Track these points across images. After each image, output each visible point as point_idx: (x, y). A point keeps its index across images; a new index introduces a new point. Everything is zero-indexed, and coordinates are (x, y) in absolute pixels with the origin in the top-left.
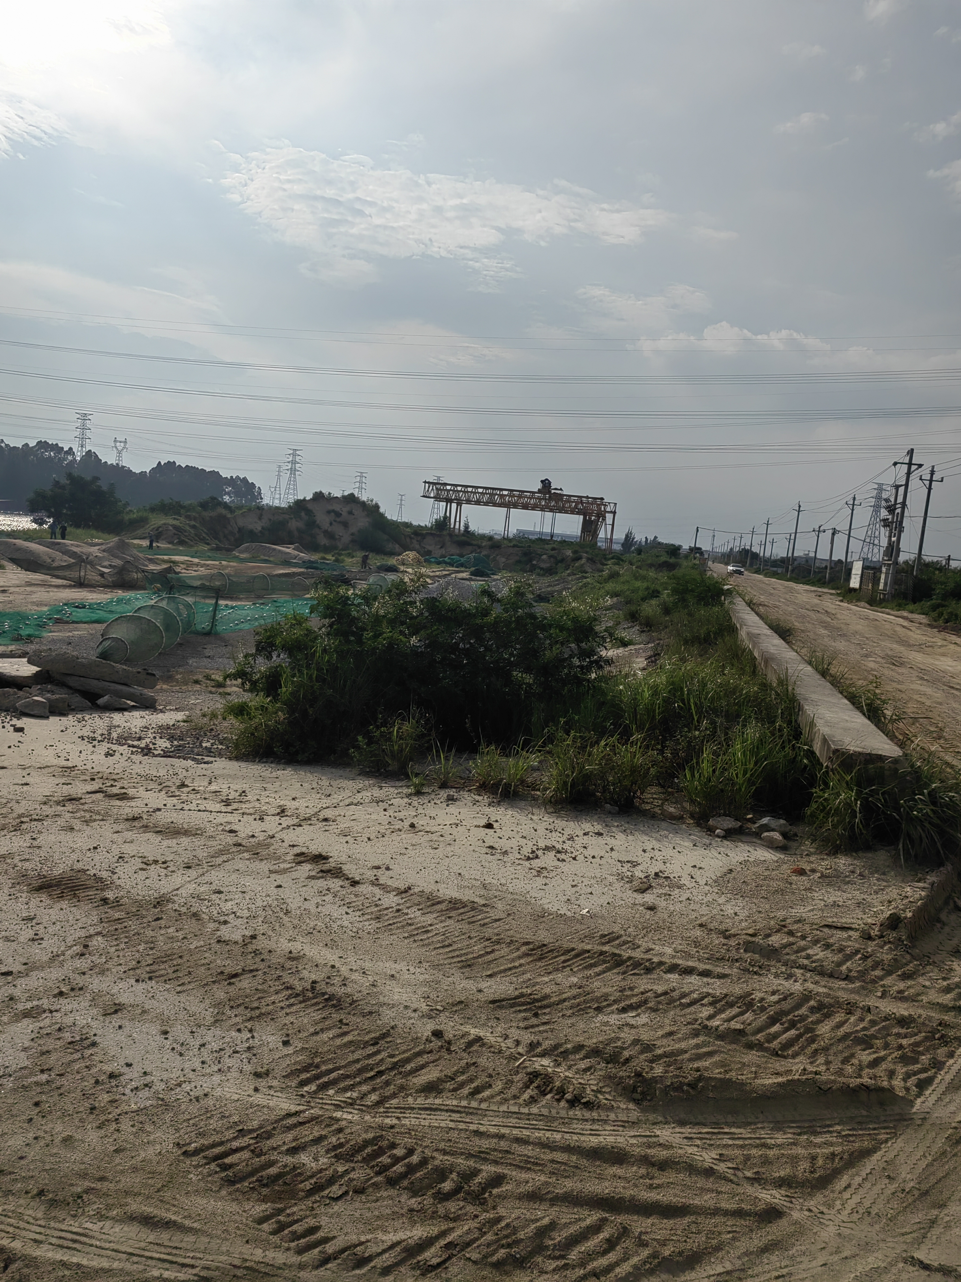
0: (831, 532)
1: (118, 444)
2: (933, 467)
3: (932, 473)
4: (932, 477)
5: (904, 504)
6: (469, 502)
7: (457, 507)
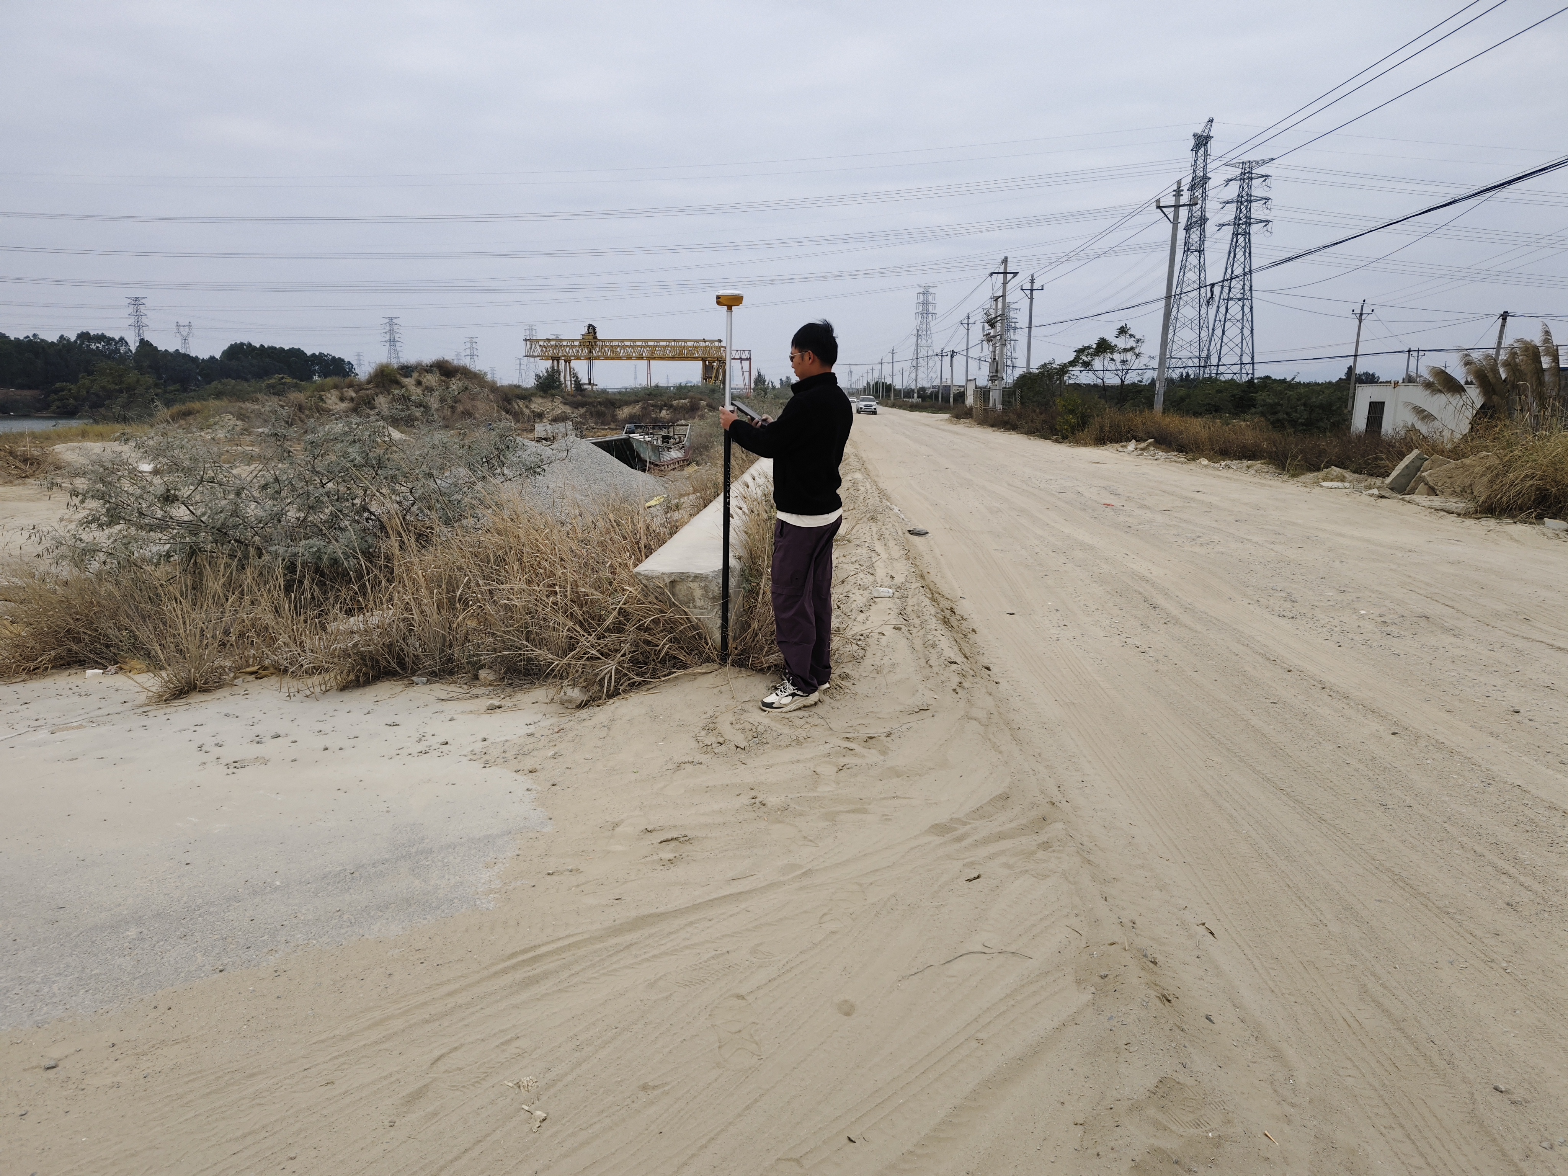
0: (950, 354)
1: (182, 329)
2: (1032, 275)
3: (1032, 281)
4: (1032, 286)
5: (1004, 315)
6: (577, 358)
7: (566, 365)
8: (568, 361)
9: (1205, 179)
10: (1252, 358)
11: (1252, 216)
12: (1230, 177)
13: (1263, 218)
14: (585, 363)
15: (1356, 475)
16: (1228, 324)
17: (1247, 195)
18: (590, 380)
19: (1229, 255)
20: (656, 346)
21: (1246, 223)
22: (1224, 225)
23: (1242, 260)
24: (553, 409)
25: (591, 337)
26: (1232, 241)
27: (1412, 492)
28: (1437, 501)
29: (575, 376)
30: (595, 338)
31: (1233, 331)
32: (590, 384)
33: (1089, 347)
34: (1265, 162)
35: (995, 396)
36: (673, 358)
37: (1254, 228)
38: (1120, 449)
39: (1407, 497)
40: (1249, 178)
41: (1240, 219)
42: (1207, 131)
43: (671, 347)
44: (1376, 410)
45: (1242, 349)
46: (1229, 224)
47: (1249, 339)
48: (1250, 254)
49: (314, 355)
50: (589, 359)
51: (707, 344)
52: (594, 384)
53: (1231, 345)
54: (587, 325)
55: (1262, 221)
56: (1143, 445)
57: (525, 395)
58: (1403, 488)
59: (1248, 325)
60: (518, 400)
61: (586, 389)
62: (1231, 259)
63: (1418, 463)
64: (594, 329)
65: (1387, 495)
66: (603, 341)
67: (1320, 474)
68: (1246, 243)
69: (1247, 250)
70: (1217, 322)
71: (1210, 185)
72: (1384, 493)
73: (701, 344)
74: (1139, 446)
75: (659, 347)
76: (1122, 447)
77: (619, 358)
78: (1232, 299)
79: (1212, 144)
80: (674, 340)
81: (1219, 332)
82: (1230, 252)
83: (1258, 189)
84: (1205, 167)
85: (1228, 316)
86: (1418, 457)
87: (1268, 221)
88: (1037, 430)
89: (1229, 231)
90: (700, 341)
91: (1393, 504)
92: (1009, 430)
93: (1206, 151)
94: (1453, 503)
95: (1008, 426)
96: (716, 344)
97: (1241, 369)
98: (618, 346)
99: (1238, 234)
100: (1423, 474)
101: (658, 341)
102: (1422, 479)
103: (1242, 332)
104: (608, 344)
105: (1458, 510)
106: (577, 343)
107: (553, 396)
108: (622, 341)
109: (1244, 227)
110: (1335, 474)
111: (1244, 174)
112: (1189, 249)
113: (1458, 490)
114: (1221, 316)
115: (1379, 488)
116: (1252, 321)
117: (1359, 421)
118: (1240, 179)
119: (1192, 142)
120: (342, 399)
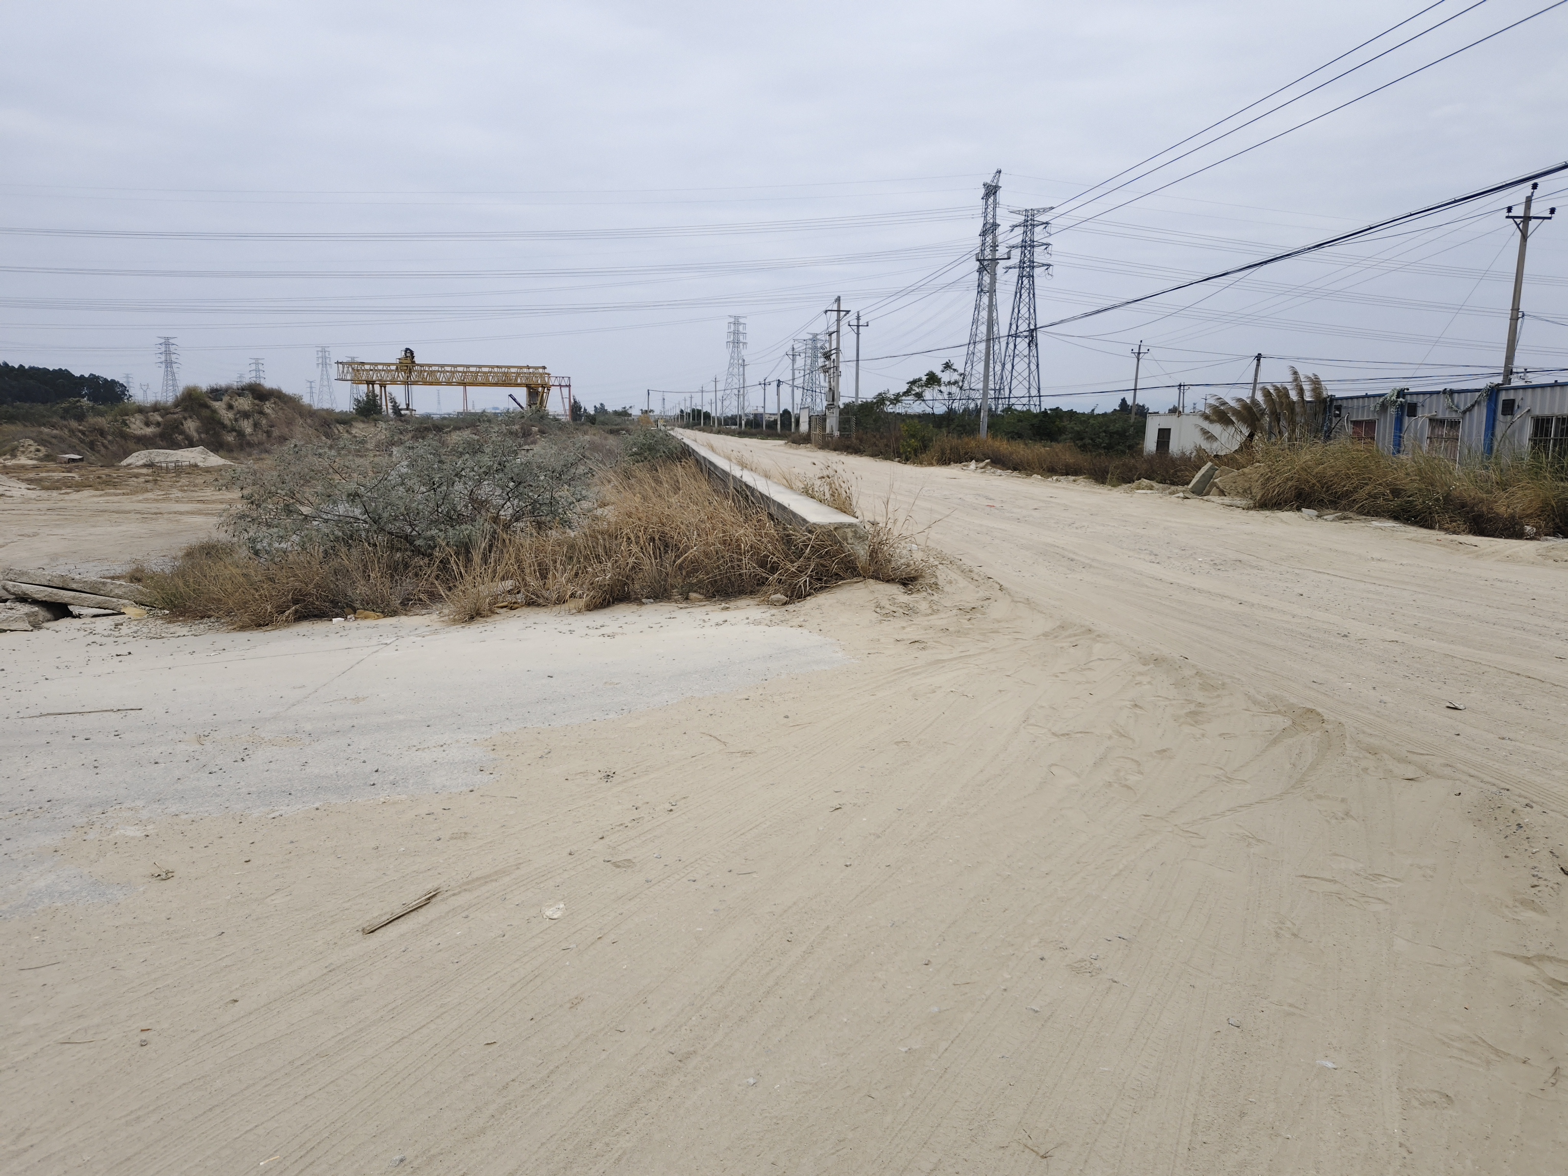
0: (775, 383)
2: (858, 312)
3: (858, 318)
4: (858, 322)
5: (837, 349)
6: (394, 382)
7: (381, 389)
8: (383, 385)
9: (995, 226)
10: (1039, 391)
11: (1035, 260)
12: (1015, 223)
13: (1045, 262)
14: (402, 387)
15: (1161, 485)
16: (1017, 360)
17: (1031, 240)
18: (408, 405)
19: (1016, 296)
20: (478, 372)
21: (1030, 266)
22: (1010, 268)
23: (1027, 300)
24: (376, 434)
25: (410, 362)
26: (1018, 283)
27: (1208, 494)
28: (1227, 500)
29: (393, 401)
30: (413, 362)
31: (1021, 366)
32: (407, 409)
33: (920, 380)
34: (1045, 210)
35: (832, 423)
36: (496, 384)
37: (1037, 271)
38: (964, 468)
39: (1205, 498)
40: (1031, 225)
41: (1024, 263)
42: (995, 181)
43: (494, 373)
44: (1164, 435)
45: (1029, 382)
46: (1015, 268)
47: (1035, 373)
48: (1034, 295)
49: (82, 376)
50: (406, 383)
51: (531, 370)
52: (412, 410)
53: (1020, 378)
54: (404, 349)
55: (1043, 265)
56: (982, 465)
57: (344, 420)
58: (1201, 491)
59: (1034, 360)
60: (338, 425)
61: (405, 415)
62: (1017, 299)
63: (1211, 473)
64: (412, 353)
65: (1189, 497)
66: (421, 366)
67: (1134, 485)
68: (1030, 285)
69: (1032, 292)
70: (1007, 357)
71: (999, 230)
72: (1187, 495)
73: (525, 370)
74: (978, 466)
75: (481, 372)
76: (964, 466)
77: (439, 383)
78: (1019, 336)
79: (1000, 194)
80: (497, 367)
81: (1008, 366)
82: (1016, 293)
83: (1039, 234)
84: (994, 216)
85: (1017, 352)
86: (1211, 468)
87: (1049, 265)
88: (881, 453)
89: (1015, 272)
90: (524, 367)
91: (1195, 502)
92: (851, 453)
93: (995, 200)
94: (1238, 501)
95: (850, 451)
96: (541, 371)
97: (1029, 401)
98: (439, 371)
99: (1022, 277)
100: (1215, 480)
101: (480, 367)
102: (1215, 484)
103: (1029, 366)
104: (427, 369)
105: (1242, 506)
106: (393, 368)
107: (376, 420)
108: (442, 366)
109: (1028, 270)
110: (1145, 484)
111: (1027, 221)
112: (982, 290)
113: (1241, 491)
114: (1010, 351)
115: (1183, 492)
116: (1037, 357)
117: (1150, 443)
118: (1024, 226)
119: (982, 191)
120: (147, 424)
